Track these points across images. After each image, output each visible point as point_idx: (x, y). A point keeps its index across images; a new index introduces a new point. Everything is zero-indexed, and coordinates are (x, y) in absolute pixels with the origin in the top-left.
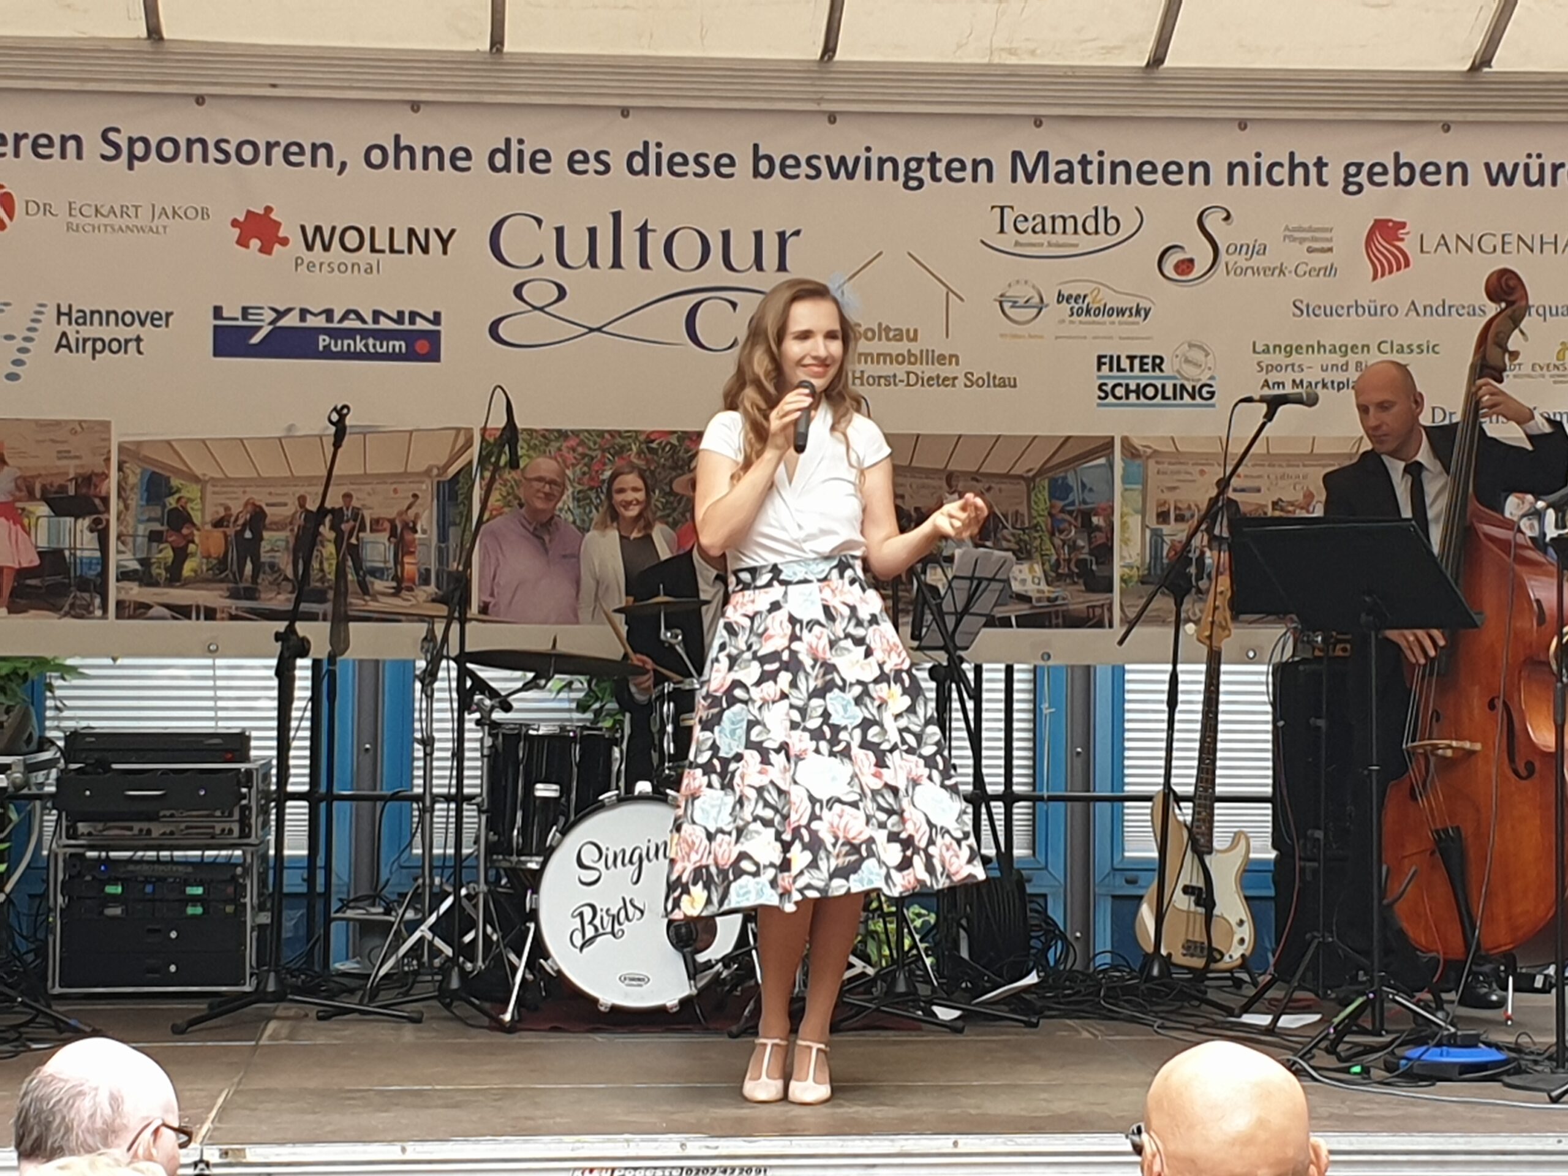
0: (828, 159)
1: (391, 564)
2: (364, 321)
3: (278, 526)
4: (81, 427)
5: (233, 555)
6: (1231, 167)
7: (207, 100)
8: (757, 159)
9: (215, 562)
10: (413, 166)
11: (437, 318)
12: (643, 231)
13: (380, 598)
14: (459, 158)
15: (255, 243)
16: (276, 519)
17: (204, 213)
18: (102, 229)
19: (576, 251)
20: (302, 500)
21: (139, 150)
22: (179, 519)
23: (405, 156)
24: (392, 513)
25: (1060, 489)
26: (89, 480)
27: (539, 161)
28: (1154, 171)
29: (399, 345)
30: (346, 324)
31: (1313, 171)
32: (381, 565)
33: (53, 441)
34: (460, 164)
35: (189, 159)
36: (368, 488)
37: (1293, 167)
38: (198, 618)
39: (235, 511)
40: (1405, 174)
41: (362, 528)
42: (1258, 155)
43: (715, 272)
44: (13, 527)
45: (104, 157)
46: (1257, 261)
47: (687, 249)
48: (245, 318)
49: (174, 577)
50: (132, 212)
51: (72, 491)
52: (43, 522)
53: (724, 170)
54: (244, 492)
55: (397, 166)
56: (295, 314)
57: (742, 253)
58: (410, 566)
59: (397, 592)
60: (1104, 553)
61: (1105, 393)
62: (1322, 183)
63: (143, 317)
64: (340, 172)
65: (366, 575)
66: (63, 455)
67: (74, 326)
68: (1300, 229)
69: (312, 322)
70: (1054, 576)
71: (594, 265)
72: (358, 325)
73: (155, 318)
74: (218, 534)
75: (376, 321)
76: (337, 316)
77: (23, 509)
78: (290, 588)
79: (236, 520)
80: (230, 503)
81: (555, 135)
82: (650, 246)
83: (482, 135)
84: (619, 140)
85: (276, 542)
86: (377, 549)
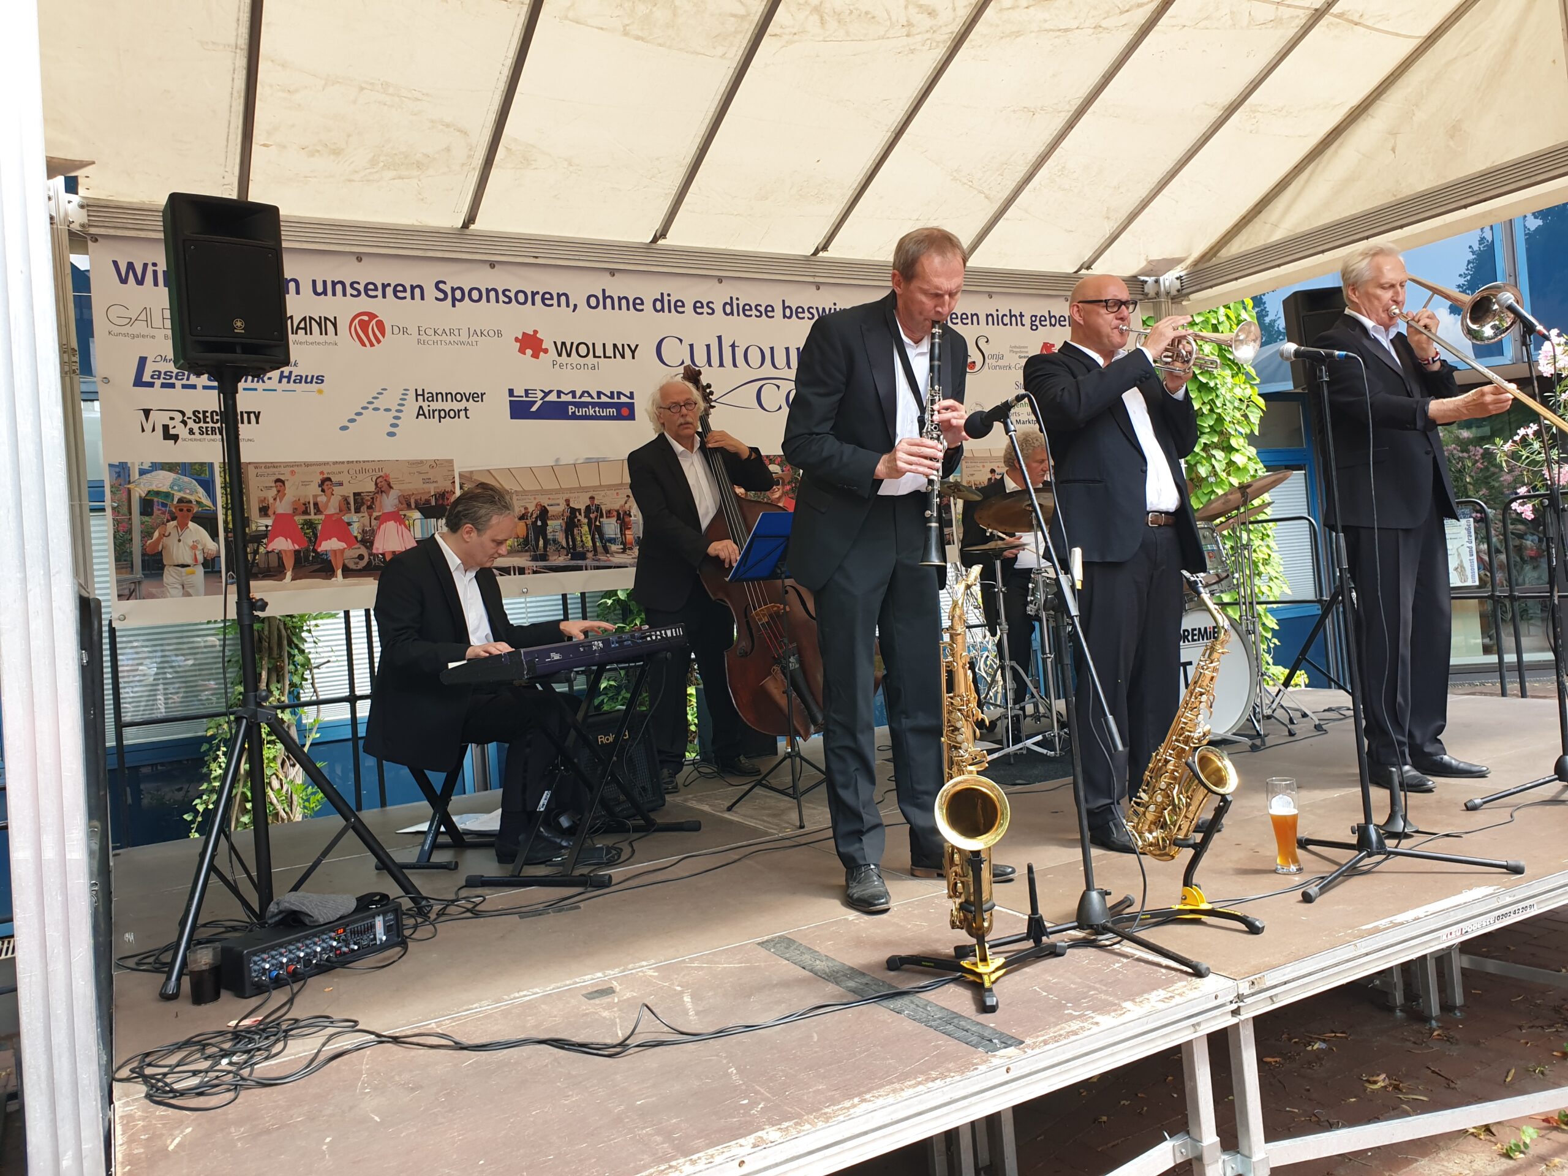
0: (817, 308)
1: (619, 536)
2: (592, 398)
3: (555, 518)
4: (435, 464)
5: (532, 536)
6: (987, 316)
7: (496, 266)
8: (784, 308)
9: (521, 540)
10: (613, 308)
11: (632, 396)
12: (733, 346)
13: (617, 555)
14: (637, 304)
15: (529, 352)
16: (554, 514)
17: (499, 333)
18: (439, 342)
19: (701, 355)
20: (567, 501)
21: (458, 294)
23: (608, 301)
24: (617, 506)
26: (443, 495)
27: (678, 306)
28: (957, 318)
29: (613, 411)
30: (583, 399)
31: (1019, 318)
32: (614, 536)
33: (419, 473)
34: (638, 307)
35: (488, 301)
36: (603, 493)
37: (1011, 317)
38: (515, 574)
39: (530, 510)
40: (1053, 323)
41: (602, 516)
42: (997, 310)
43: (767, 370)
44: (400, 527)
45: (437, 299)
46: (1001, 363)
47: (755, 357)
48: (527, 396)
50: (456, 332)
51: (433, 503)
52: (418, 523)
53: (770, 314)
54: (535, 499)
55: (605, 308)
56: (554, 394)
57: (780, 360)
58: (630, 536)
59: (624, 551)
62: (1023, 325)
63: (467, 396)
64: (574, 311)
65: (606, 542)
66: (427, 481)
67: (427, 403)
68: (1015, 347)
69: (564, 398)
71: (710, 365)
72: (589, 400)
73: (477, 397)
74: (522, 524)
75: (599, 397)
76: (578, 395)
77: (405, 515)
78: (565, 553)
79: (532, 514)
80: (527, 505)
81: (688, 292)
82: (737, 355)
83: (648, 290)
84: (719, 295)
85: (555, 527)
86: (611, 527)
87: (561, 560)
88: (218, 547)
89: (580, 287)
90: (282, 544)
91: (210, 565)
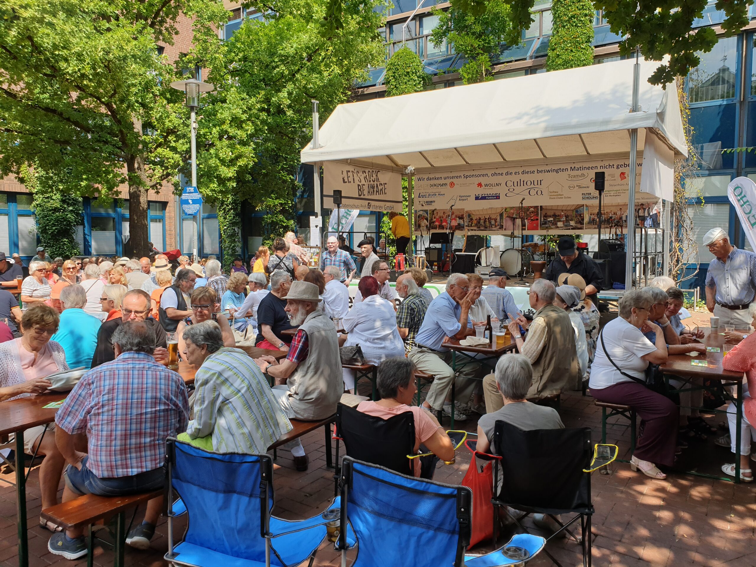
0: (546, 170)
1: (494, 224)
4: (462, 209)
5: (477, 223)
6: (601, 167)
7: (474, 170)
8: (537, 171)
10: (497, 176)
11: (500, 194)
12: (524, 181)
14: (502, 174)
15: (480, 187)
17: (474, 183)
18: (463, 186)
19: (516, 184)
20: (485, 217)
21: (467, 177)
22: (472, 219)
23: (496, 174)
24: (495, 218)
25: (577, 211)
26: (463, 215)
27: (511, 173)
28: (590, 168)
29: (495, 198)
30: (490, 195)
31: (612, 166)
35: (472, 177)
37: (609, 166)
39: (478, 218)
40: (625, 166)
41: (491, 220)
42: (604, 165)
43: (532, 186)
45: (464, 178)
47: (529, 183)
48: (478, 195)
49: (471, 226)
50: (466, 184)
51: (461, 216)
53: (533, 173)
54: (478, 216)
55: (495, 176)
56: (484, 195)
57: (536, 183)
58: (497, 224)
60: (583, 219)
61: (583, 198)
62: (614, 168)
64: (489, 177)
66: (460, 212)
67: (461, 198)
69: (486, 195)
70: (576, 223)
71: (518, 186)
73: (469, 196)
75: (493, 195)
76: (488, 194)
77: (456, 219)
81: (513, 170)
82: (525, 183)
83: (504, 171)
84: (521, 170)
85: (482, 221)
86: (493, 222)
87: (482, 228)
88: (428, 224)
89: (490, 173)
90: (437, 223)
91: (427, 226)
